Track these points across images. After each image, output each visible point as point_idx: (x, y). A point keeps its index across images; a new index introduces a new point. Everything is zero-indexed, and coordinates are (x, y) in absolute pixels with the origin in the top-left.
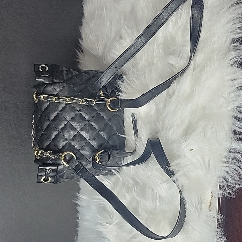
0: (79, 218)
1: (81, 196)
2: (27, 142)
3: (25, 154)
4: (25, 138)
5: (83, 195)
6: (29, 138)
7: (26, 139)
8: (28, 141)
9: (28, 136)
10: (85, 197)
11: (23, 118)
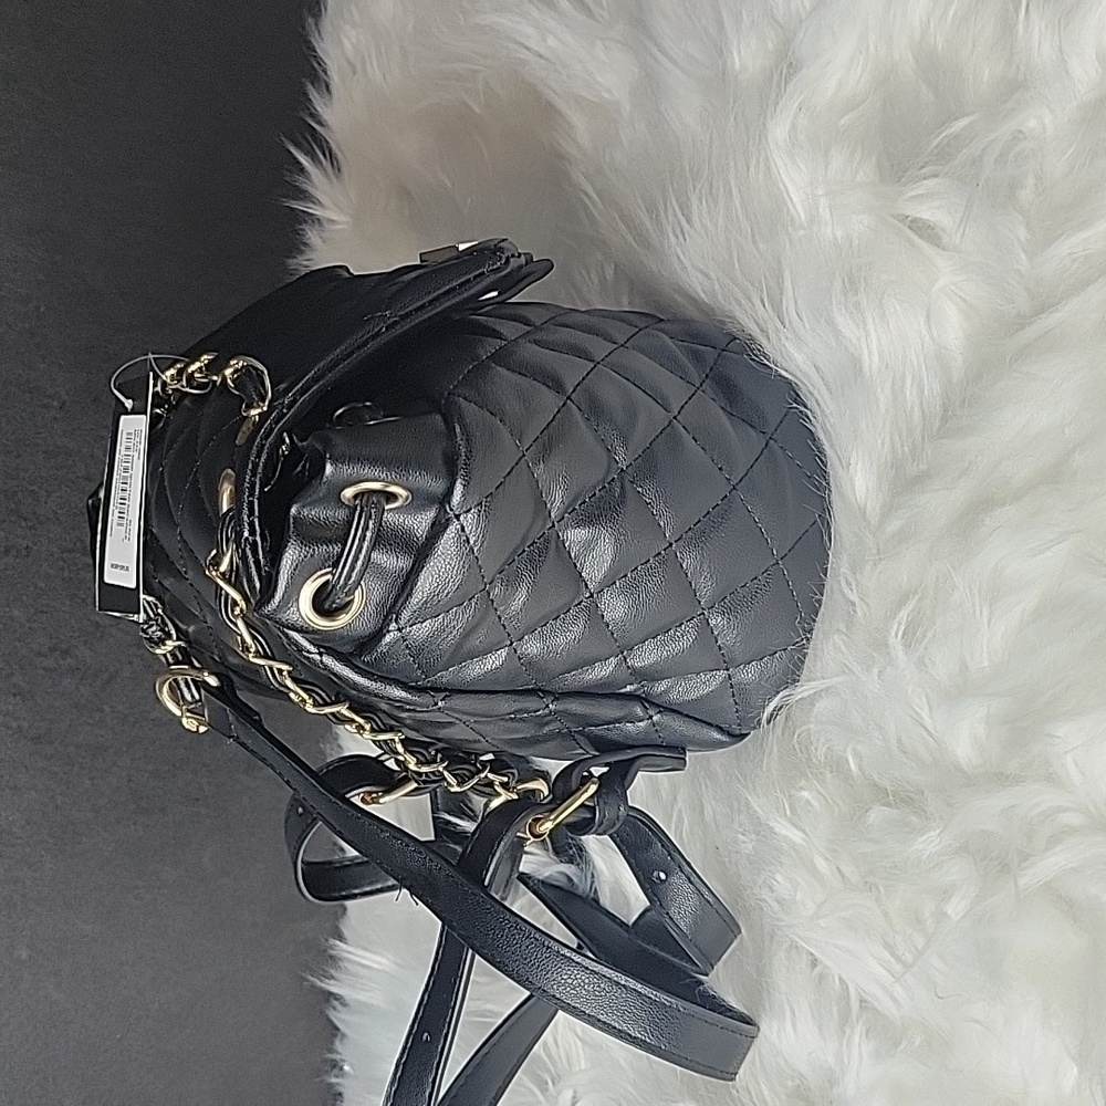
0: (346, 1068)
1: (357, 956)
2: (44, 669)
3: (36, 740)
4: (35, 647)
5: (365, 949)
6: (53, 649)
7: (39, 654)
8: (50, 662)
9: (51, 638)
10: (374, 957)
11: (20, 541)
